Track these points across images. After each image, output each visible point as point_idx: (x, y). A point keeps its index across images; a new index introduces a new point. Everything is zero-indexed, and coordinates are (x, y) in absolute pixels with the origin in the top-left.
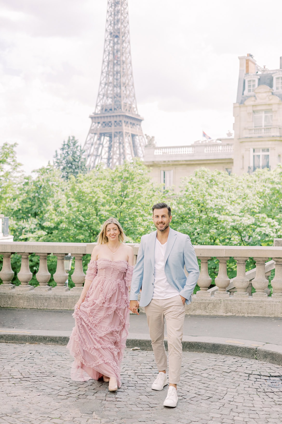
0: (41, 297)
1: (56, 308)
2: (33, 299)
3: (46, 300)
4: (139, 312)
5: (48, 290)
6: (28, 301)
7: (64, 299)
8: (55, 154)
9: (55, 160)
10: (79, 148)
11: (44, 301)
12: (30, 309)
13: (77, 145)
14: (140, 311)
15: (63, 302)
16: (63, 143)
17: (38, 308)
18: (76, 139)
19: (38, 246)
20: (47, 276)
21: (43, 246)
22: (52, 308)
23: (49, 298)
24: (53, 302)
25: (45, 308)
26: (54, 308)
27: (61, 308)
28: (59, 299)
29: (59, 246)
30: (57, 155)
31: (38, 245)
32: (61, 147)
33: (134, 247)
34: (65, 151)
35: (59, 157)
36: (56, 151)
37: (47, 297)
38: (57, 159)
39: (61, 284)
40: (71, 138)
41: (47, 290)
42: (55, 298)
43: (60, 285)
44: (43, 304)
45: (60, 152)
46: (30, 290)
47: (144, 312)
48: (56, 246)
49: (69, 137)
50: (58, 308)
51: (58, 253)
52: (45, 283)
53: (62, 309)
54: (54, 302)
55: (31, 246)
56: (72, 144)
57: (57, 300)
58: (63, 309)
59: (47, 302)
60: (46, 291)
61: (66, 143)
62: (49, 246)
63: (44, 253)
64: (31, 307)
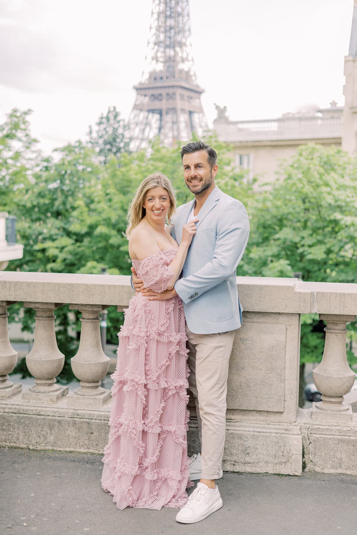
0: (37, 420)
1: (78, 450)
2: (19, 423)
3: (51, 428)
4: (306, 470)
5: (58, 398)
6: (4, 427)
7: (99, 425)
8: (88, 130)
9: (88, 138)
10: (121, 123)
11: (46, 429)
12: (10, 448)
13: (119, 118)
14: (309, 466)
15: (96, 434)
16: (100, 115)
17: (31, 447)
18: (118, 110)
19: (28, 284)
20: (53, 361)
21: (44, 284)
22: (68, 449)
23: (59, 422)
24: (69, 432)
25: (50, 448)
26: (72, 449)
27: (91, 451)
28: (85, 426)
29: (86, 285)
30: (91, 132)
31: (29, 281)
32: (97, 120)
33: (296, 291)
34: (103, 127)
35: (94, 135)
36: (90, 127)
37: (53, 420)
38: (91, 138)
39: (91, 385)
40: (112, 109)
41: (55, 400)
42: (75, 423)
43: (89, 387)
44: (42, 438)
45: (95, 128)
46: (9, 397)
47: (318, 469)
48: (78, 285)
49: (109, 108)
50: (82, 450)
51: (84, 303)
52: (50, 379)
53: (93, 454)
54: (72, 432)
55: (10, 283)
56: (112, 118)
57: (79, 429)
58: (97, 452)
59: (53, 432)
60: (52, 400)
61: (105, 115)
62: (59, 285)
63: (47, 303)
64: (12, 444)
